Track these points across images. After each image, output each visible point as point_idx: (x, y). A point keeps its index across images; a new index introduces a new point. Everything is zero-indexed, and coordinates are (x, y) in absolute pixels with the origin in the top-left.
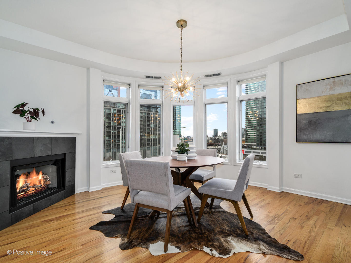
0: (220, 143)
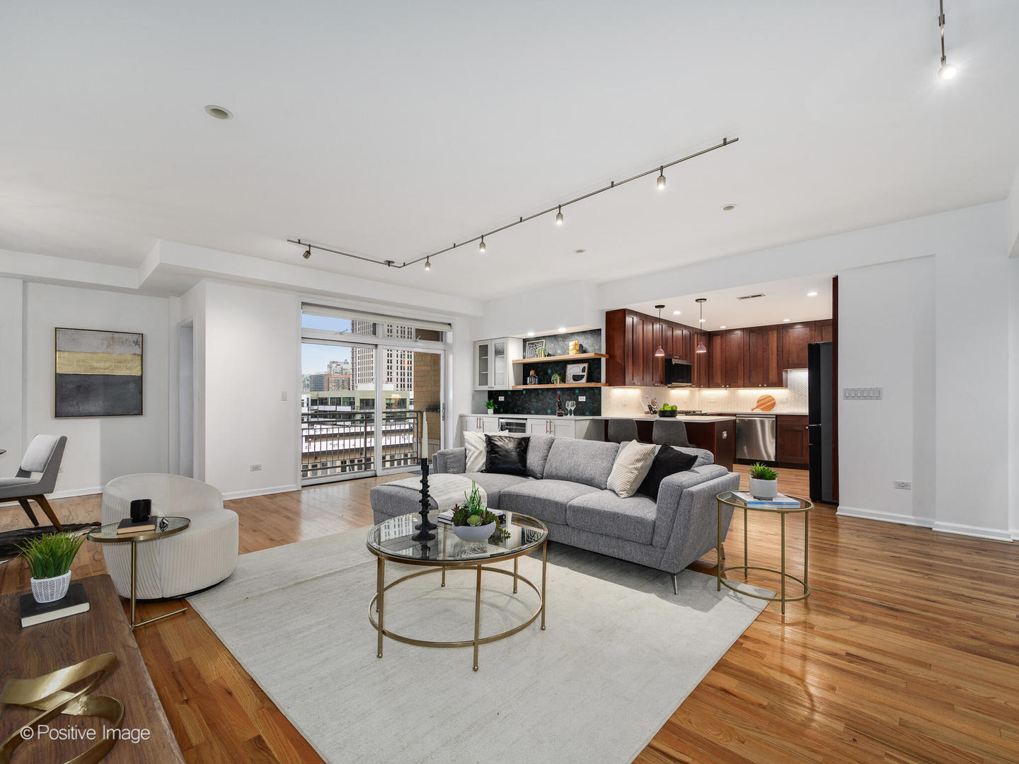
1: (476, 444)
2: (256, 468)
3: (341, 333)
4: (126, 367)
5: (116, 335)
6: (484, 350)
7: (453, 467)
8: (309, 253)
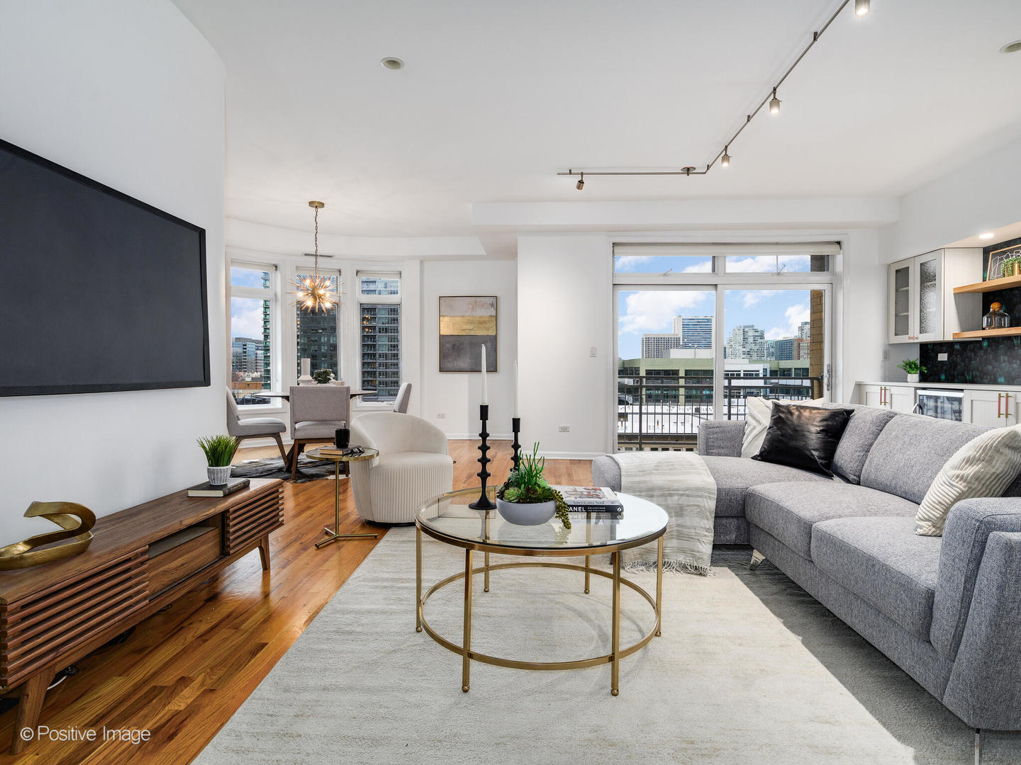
1: (759, 416)
2: (564, 429)
3: (665, 275)
4: (485, 328)
5: (478, 299)
6: (902, 275)
7: (719, 447)
8: (581, 182)
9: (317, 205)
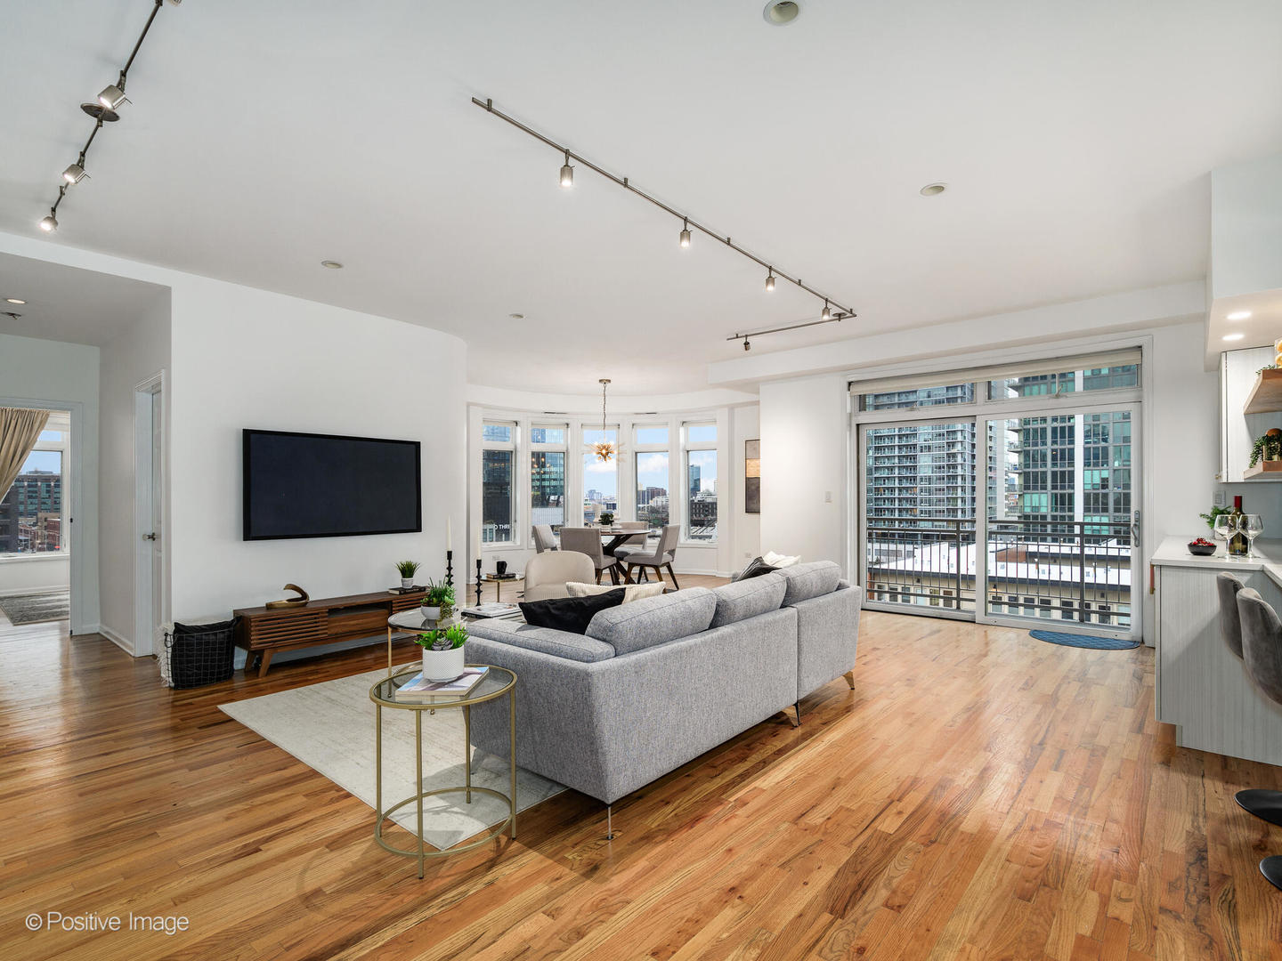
0: (710, 517)
8: (747, 344)
9: (605, 382)
